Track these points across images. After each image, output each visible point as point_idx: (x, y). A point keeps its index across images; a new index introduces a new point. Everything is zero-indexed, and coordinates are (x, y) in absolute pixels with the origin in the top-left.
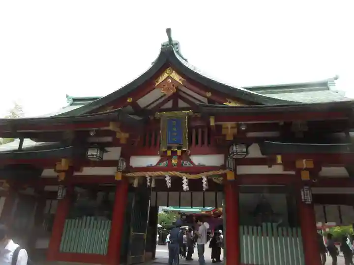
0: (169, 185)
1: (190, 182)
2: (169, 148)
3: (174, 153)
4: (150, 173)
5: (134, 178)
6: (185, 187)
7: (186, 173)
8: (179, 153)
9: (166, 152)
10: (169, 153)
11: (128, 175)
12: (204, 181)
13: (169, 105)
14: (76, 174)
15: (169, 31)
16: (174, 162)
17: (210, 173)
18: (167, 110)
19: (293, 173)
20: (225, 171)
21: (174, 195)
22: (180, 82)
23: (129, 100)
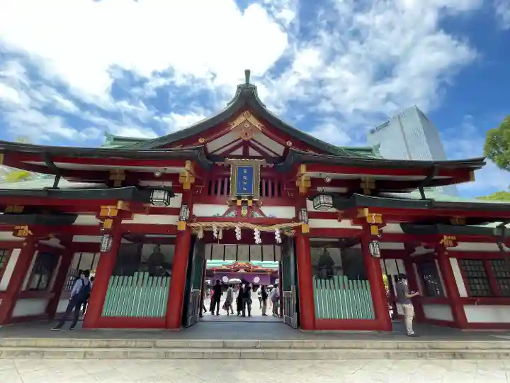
0: (239, 237)
1: (263, 234)
2: (239, 197)
3: (244, 203)
4: (218, 224)
5: (198, 228)
6: (258, 239)
7: (258, 224)
8: (250, 203)
9: (235, 201)
10: (239, 203)
11: (192, 225)
12: (277, 233)
13: (240, 152)
14: (124, 222)
15: (248, 73)
16: (244, 212)
17: (283, 226)
18: (237, 157)
19: (360, 227)
20: (299, 224)
21: (244, 248)
22: (259, 128)
23: (201, 141)
